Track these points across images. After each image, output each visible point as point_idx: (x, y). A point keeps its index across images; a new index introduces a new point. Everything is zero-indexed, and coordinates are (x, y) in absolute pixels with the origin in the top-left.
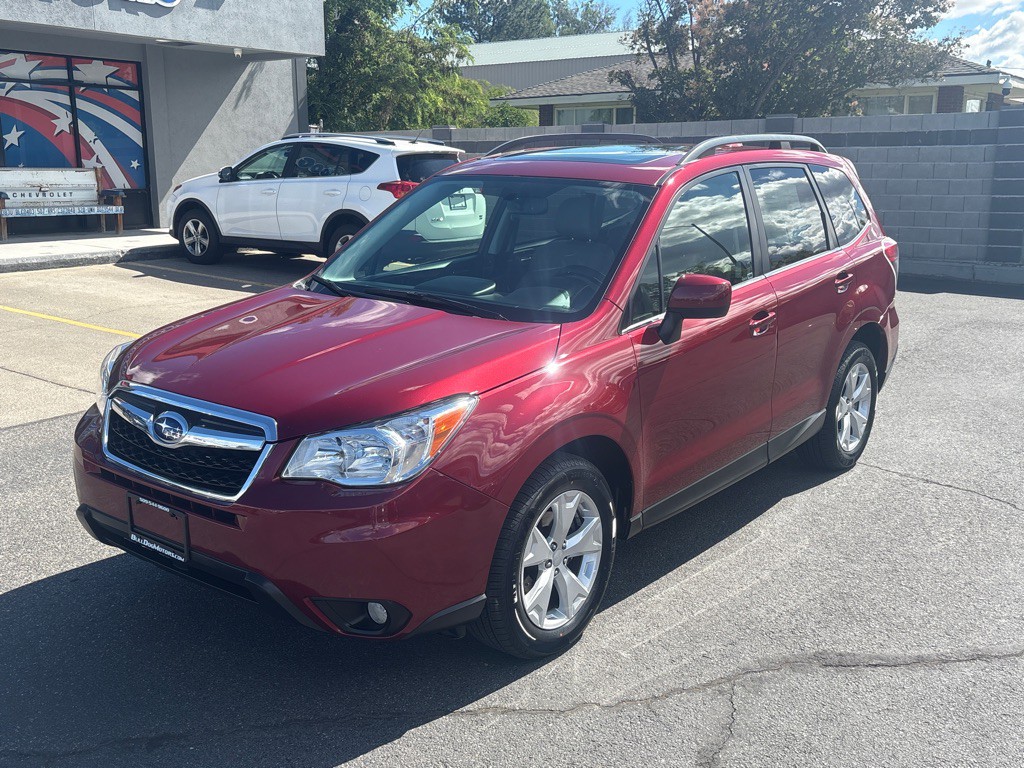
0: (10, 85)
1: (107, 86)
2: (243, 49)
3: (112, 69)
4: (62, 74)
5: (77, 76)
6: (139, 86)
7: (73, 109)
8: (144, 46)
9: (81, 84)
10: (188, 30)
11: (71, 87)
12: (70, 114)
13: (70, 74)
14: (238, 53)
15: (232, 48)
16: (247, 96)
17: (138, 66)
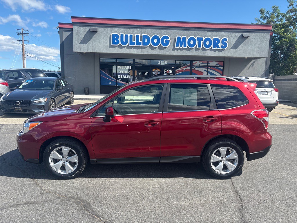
0: (195, 67)
1: (216, 66)
2: (248, 57)
3: (217, 63)
4: (206, 64)
5: (209, 65)
6: (223, 66)
7: (207, 71)
8: (224, 58)
9: (210, 66)
10: (228, 54)
11: (207, 67)
12: (206, 72)
13: (208, 64)
14: (246, 58)
15: (245, 57)
16: (252, 66)
17: (223, 62)
